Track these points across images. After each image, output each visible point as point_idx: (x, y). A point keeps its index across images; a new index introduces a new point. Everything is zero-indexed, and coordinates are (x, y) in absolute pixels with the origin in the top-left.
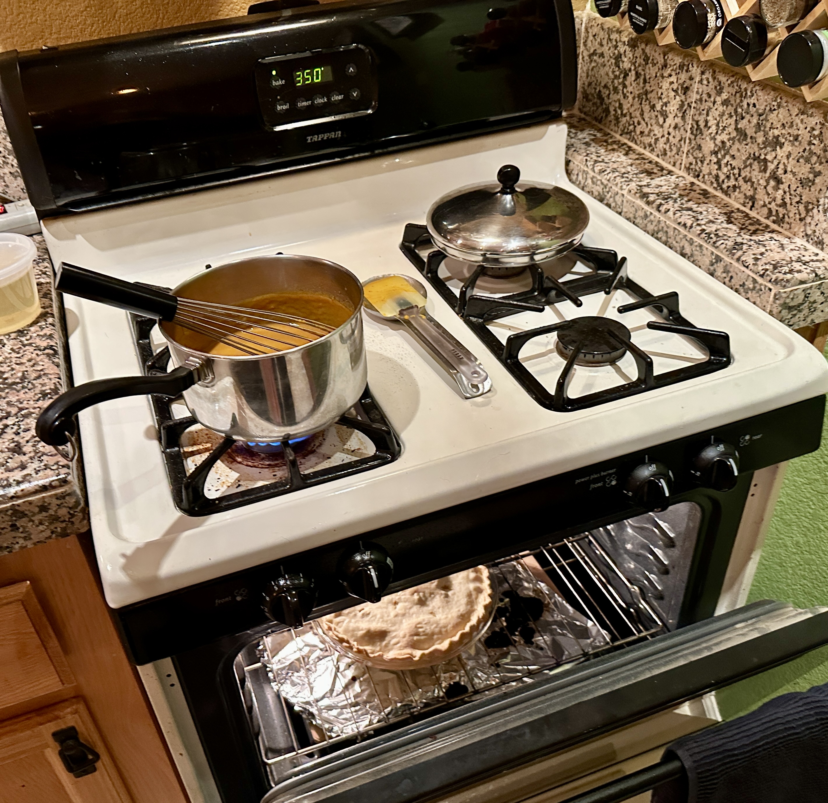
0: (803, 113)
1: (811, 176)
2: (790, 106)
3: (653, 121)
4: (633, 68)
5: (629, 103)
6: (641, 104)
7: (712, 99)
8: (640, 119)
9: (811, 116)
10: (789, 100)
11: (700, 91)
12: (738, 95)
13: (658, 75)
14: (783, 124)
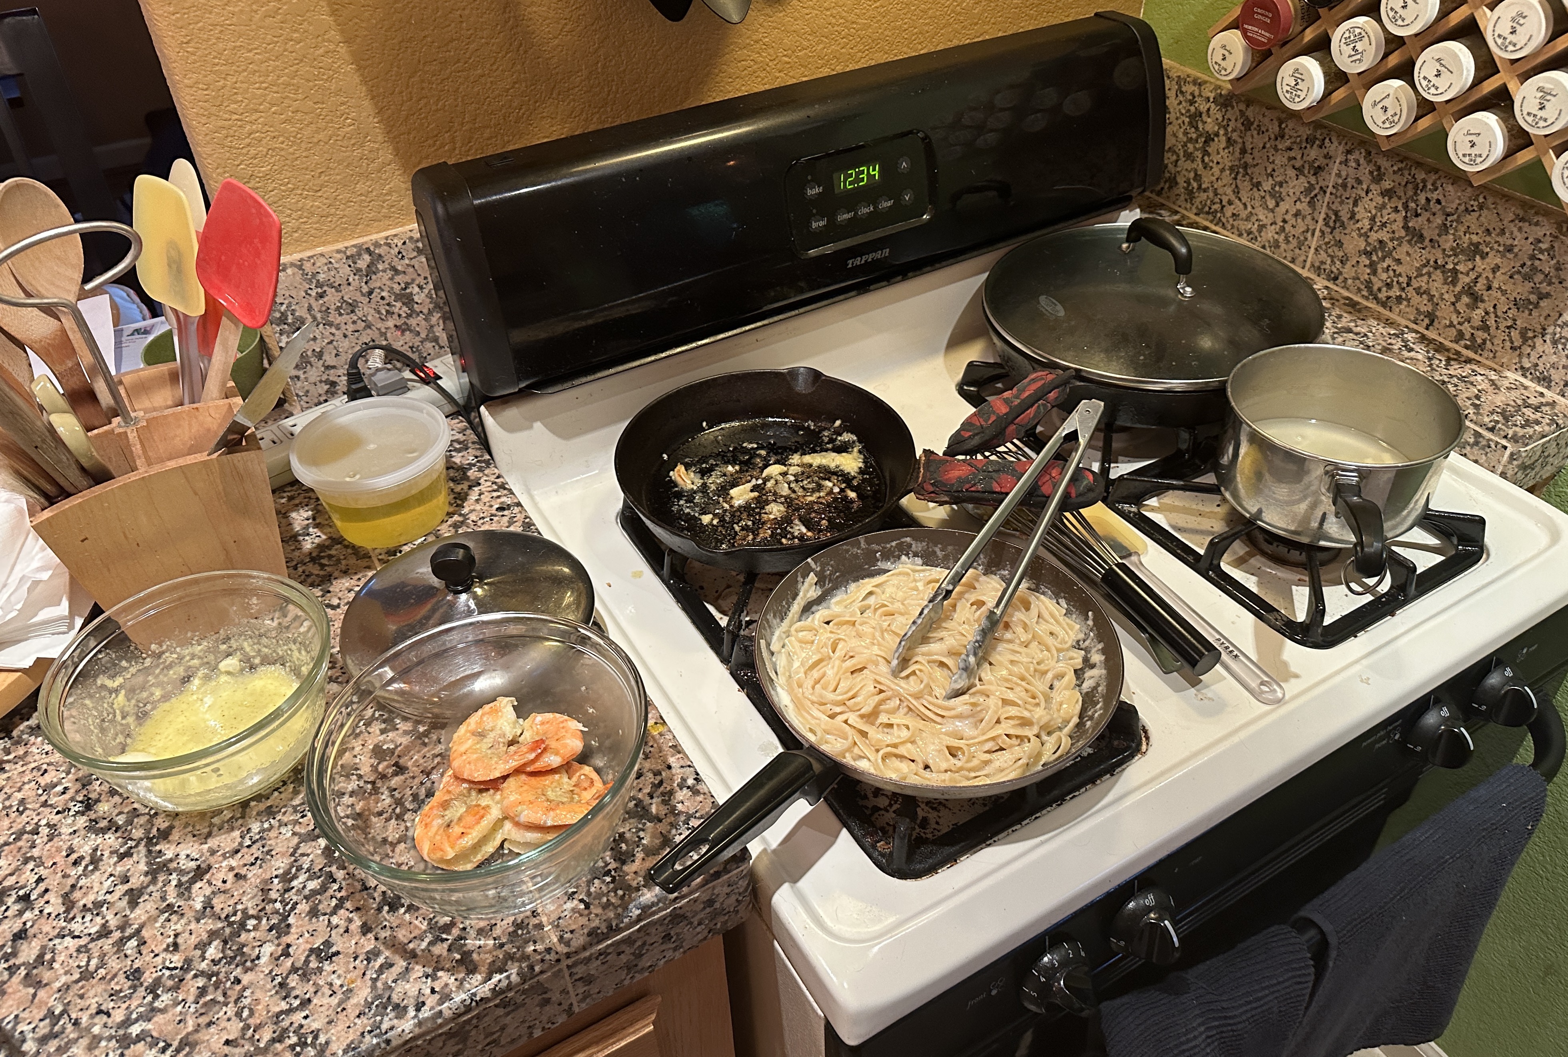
0: (1522, 220)
1: (1533, 298)
2: (1501, 210)
3: (1257, 204)
4: (1222, 132)
5: (1213, 175)
6: (1235, 179)
7: (1365, 187)
8: (1233, 197)
9: (1537, 224)
10: (1498, 201)
11: (1344, 174)
12: (1410, 186)
13: (1268, 145)
14: (1488, 230)
